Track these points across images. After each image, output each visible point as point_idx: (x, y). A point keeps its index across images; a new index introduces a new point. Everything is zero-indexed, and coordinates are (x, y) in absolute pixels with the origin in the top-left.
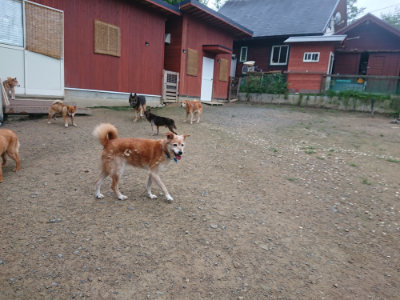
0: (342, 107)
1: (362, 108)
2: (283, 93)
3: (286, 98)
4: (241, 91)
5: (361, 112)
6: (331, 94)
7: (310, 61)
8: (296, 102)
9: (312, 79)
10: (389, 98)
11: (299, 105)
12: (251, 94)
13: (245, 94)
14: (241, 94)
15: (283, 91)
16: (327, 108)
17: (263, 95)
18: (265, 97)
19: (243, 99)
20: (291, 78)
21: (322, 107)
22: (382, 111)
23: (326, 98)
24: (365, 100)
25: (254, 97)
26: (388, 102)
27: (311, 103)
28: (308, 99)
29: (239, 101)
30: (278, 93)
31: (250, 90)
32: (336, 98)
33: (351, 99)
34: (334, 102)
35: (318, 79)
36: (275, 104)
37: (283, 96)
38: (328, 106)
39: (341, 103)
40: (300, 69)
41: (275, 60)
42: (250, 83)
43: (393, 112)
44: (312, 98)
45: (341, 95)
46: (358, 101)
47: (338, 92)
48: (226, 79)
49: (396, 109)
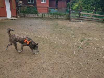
0: (54, 18)
1: (59, 18)
2: (37, 13)
3: (38, 15)
4: (21, 13)
5: (59, 19)
6: (51, 14)
7: (43, 2)
8: (41, 16)
9: (45, 9)
10: (66, 14)
11: (42, 17)
12: (25, 14)
13: (23, 14)
14: (21, 14)
15: (36, 13)
16: (50, 18)
17: (30, 14)
18: (31, 15)
19: (23, 16)
20: (38, 8)
21: (49, 18)
22: (64, 18)
23: (50, 15)
24: (60, 15)
25: (26, 15)
26: (65, 16)
27: (46, 17)
28: (45, 15)
29: (21, 17)
30: (35, 13)
31: (24, 12)
32: (52, 15)
33: (56, 15)
34: (52, 16)
35: (47, 9)
36: (34, 17)
37: (36, 14)
38: (51, 17)
39: (54, 16)
40: (41, 5)
41: (29, 2)
42: (24, 10)
43: (67, 18)
44: (46, 15)
45: (54, 14)
46: (58, 16)
47: (52, 13)
48: (15, 8)
49: (67, 17)
